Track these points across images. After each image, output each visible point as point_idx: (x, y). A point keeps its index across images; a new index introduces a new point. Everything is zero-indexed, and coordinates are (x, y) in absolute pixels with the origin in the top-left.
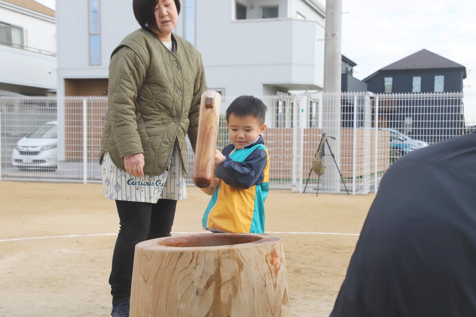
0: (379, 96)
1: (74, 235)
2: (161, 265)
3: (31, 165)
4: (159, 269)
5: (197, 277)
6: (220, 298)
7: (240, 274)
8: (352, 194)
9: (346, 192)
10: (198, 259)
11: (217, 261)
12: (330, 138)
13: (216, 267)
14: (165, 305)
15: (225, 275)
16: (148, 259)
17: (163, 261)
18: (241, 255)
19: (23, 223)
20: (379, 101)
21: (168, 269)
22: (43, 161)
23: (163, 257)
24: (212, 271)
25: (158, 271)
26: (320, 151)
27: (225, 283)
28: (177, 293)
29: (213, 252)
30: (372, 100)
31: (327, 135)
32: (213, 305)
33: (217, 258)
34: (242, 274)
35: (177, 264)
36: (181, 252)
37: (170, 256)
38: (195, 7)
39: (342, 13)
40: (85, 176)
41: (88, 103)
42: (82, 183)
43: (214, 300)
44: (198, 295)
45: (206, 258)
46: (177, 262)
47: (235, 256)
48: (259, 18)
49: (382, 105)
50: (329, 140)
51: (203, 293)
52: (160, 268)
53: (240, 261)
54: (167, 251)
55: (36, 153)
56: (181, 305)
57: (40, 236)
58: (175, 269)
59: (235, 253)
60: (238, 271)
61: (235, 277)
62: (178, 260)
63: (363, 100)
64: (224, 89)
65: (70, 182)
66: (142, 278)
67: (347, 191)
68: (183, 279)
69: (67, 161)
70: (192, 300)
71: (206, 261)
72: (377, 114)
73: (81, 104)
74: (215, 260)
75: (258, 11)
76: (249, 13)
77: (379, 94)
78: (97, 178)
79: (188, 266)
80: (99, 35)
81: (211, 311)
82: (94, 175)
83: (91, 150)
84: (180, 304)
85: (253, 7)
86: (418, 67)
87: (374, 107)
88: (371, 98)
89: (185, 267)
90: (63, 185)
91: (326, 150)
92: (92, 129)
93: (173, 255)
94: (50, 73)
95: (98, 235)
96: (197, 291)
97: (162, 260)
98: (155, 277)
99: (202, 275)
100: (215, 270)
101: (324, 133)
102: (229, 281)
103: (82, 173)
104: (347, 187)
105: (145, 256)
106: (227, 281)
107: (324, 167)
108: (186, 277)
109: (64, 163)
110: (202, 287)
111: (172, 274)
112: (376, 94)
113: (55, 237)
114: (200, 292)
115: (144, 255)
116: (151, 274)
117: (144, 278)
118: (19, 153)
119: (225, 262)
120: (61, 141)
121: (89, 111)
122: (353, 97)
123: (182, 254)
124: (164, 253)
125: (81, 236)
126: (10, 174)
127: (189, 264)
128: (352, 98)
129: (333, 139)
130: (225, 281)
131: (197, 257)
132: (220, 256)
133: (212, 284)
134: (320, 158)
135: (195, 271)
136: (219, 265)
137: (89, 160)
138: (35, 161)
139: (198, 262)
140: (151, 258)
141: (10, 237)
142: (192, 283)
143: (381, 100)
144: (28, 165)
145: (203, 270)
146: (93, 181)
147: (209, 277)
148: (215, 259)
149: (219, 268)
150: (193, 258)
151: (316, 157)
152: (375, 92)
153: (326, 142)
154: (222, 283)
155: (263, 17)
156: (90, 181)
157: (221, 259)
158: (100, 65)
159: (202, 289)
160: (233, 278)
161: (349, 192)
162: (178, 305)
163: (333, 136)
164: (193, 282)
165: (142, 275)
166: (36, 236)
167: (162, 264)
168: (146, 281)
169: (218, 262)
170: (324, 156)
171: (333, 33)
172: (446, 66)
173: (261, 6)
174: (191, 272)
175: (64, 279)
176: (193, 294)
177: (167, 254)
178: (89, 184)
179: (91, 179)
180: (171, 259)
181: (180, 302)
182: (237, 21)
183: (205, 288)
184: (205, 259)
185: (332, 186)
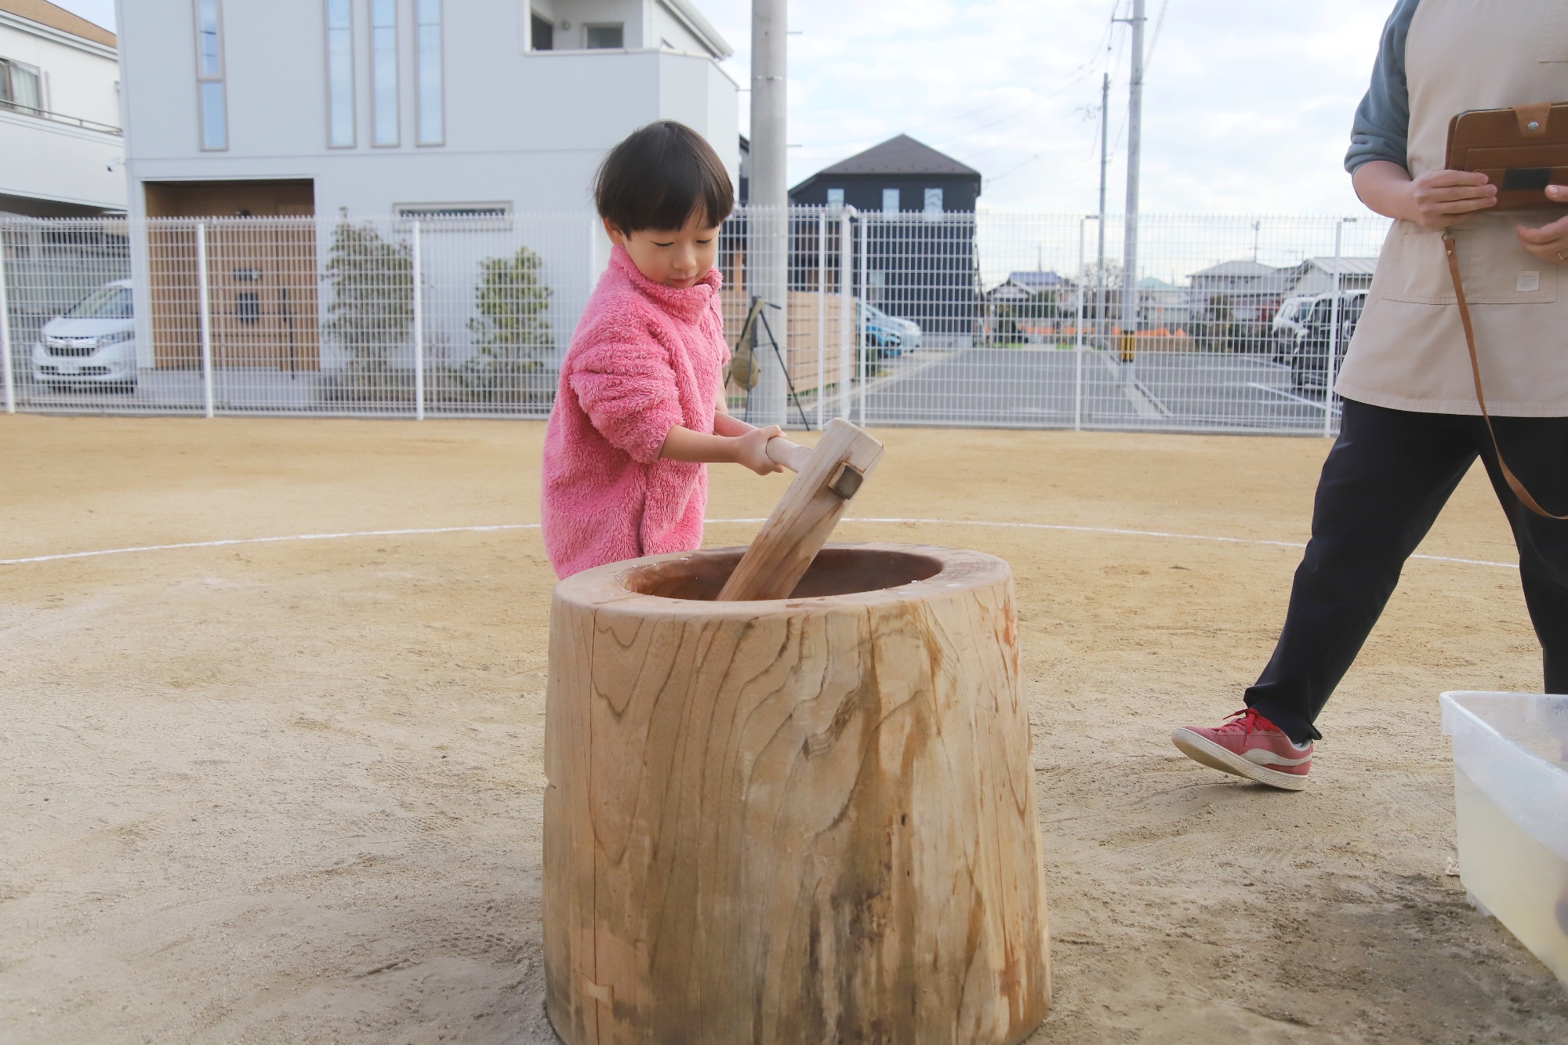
0: (869, 217)
1: (225, 541)
2: (674, 663)
3: (77, 378)
4: (669, 675)
5: (803, 698)
6: (878, 760)
7: (933, 682)
8: (816, 429)
9: (804, 426)
10: (806, 642)
11: (868, 646)
12: (767, 307)
13: (865, 663)
14: (698, 789)
15: (893, 690)
16: (624, 644)
17: (681, 650)
18: (936, 622)
19: (91, 512)
20: (869, 228)
21: (702, 677)
22: (103, 370)
23: (682, 637)
24: (851, 678)
25: (666, 683)
26: (747, 336)
27: (892, 713)
28: (738, 752)
29: (852, 615)
30: (854, 224)
31: (760, 301)
32: (856, 784)
33: (866, 635)
34: (942, 684)
35: (732, 660)
36: (747, 619)
37: (708, 634)
38: (441, 24)
39: (787, 33)
40: (210, 402)
41: (210, 232)
42: (203, 416)
43: (861, 768)
44: (810, 757)
45: (830, 639)
46: (734, 653)
47: (918, 625)
48: (581, 47)
49: (875, 237)
50: (767, 310)
51: (824, 749)
52: (673, 673)
53: (933, 640)
54: (697, 618)
55: (86, 352)
56: (754, 788)
57: (139, 544)
58: (726, 675)
59: (920, 617)
60: (930, 673)
61: (922, 691)
62: (737, 648)
63: (838, 224)
64: (509, 202)
65: (174, 416)
66: (604, 704)
67: (805, 422)
68: (757, 707)
69: (161, 367)
70: (789, 773)
71: (830, 648)
72: (864, 255)
73: (193, 236)
74: (861, 643)
75: (577, 33)
76: (558, 37)
77: (869, 211)
78: (237, 405)
79: (772, 665)
80: (221, 81)
81: (852, 803)
82: (229, 397)
83: (220, 341)
84: (749, 788)
85: (567, 26)
86: (892, 169)
87: (859, 240)
88: (853, 220)
89: (763, 669)
90: (159, 420)
91: (761, 333)
92: (221, 293)
93: (718, 629)
94: (109, 169)
95: (282, 538)
96: (806, 742)
97: (679, 646)
98: (656, 702)
99: (821, 693)
100: (861, 673)
101: (754, 294)
102: (903, 705)
103: (202, 395)
104: (805, 414)
105: (610, 632)
106: (898, 707)
107: (757, 370)
108: (765, 700)
109: (155, 372)
110: (821, 729)
111: (720, 690)
112: (862, 211)
113: (180, 546)
114: (814, 747)
115: (607, 630)
116: (637, 690)
117: (610, 705)
118: (49, 352)
119: (889, 647)
120: (142, 320)
121: (210, 251)
122: (817, 217)
123: (749, 625)
124: (685, 624)
125: (242, 543)
126: (35, 399)
127: (776, 660)
128: (814, 220)
129: (773, 309)
130: (892, 708)
131: (802, 633)
132: (877, 630)
133: (853, 718)
134: (749, 351)
135: (797, 681)
136: (873, 657)
137: (216, 365)
138: (86, 371)
139: (805, 652)
140: (634, 641)
141: (69, 549)
142: (787, 720)
143: (872, 224)
144: (72, 378)
145: (824, 678)
146: (227, 412)
147: (842, 698)
148: (861, 638)
149: (873, 667)
150: (788, 638)
151: (740, 349)
152: (860, 207)
153: (760, 317)
154: (884, 713)
155: (589, 47)
156: (221, 412)
157: (878, 637)
158: (226, 150)
159: (822, 737)
160: (916, 695)
161: (810, 426)
162: (745, 789)
163: (774, 302)
164: (791, 716)
165: (600, 695)
166: (133, 545)
167: (678, 660)
168: (619, 715)
169: (870, 648)
170: (756, 346)
171: (770, 76)
172: (945, 170)
173: (584, 25)
174: (784, 685)
175: (237, 660)
176: (793, 755)
177: (698, 628)
178: (218, 419)
179: (223, 408)
180: (711, 643)
181: (751, 780)
182: (536, 52)
183: (832, 732)
184: (827, 641)
185: (766, 412)
